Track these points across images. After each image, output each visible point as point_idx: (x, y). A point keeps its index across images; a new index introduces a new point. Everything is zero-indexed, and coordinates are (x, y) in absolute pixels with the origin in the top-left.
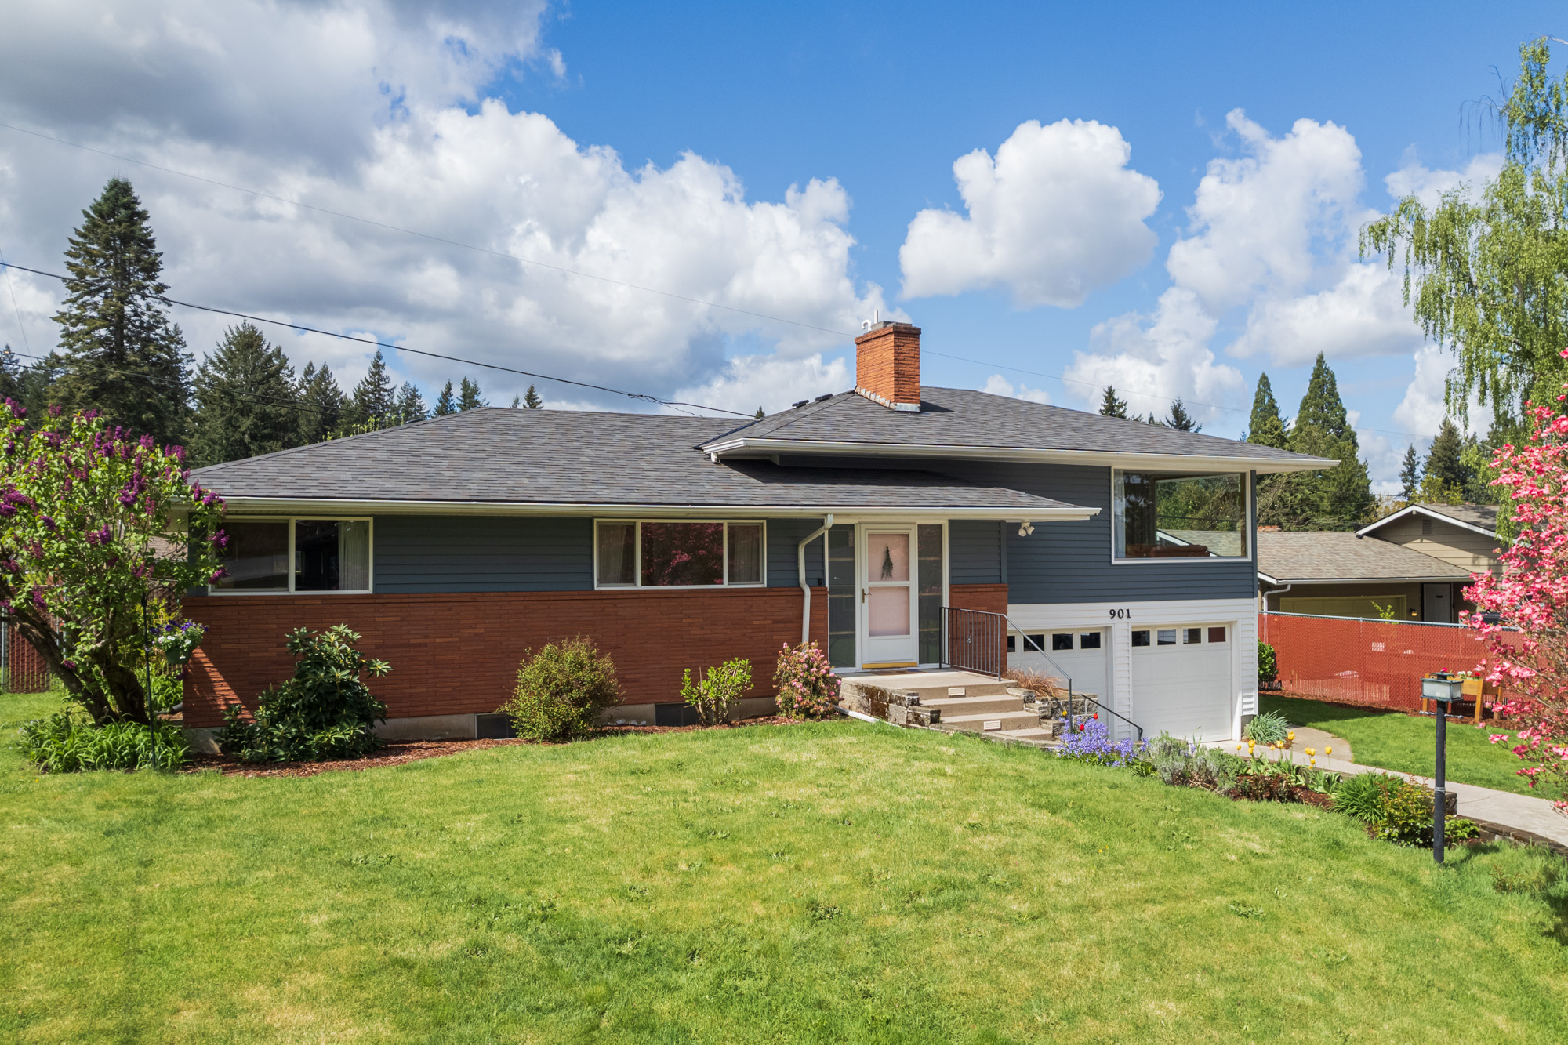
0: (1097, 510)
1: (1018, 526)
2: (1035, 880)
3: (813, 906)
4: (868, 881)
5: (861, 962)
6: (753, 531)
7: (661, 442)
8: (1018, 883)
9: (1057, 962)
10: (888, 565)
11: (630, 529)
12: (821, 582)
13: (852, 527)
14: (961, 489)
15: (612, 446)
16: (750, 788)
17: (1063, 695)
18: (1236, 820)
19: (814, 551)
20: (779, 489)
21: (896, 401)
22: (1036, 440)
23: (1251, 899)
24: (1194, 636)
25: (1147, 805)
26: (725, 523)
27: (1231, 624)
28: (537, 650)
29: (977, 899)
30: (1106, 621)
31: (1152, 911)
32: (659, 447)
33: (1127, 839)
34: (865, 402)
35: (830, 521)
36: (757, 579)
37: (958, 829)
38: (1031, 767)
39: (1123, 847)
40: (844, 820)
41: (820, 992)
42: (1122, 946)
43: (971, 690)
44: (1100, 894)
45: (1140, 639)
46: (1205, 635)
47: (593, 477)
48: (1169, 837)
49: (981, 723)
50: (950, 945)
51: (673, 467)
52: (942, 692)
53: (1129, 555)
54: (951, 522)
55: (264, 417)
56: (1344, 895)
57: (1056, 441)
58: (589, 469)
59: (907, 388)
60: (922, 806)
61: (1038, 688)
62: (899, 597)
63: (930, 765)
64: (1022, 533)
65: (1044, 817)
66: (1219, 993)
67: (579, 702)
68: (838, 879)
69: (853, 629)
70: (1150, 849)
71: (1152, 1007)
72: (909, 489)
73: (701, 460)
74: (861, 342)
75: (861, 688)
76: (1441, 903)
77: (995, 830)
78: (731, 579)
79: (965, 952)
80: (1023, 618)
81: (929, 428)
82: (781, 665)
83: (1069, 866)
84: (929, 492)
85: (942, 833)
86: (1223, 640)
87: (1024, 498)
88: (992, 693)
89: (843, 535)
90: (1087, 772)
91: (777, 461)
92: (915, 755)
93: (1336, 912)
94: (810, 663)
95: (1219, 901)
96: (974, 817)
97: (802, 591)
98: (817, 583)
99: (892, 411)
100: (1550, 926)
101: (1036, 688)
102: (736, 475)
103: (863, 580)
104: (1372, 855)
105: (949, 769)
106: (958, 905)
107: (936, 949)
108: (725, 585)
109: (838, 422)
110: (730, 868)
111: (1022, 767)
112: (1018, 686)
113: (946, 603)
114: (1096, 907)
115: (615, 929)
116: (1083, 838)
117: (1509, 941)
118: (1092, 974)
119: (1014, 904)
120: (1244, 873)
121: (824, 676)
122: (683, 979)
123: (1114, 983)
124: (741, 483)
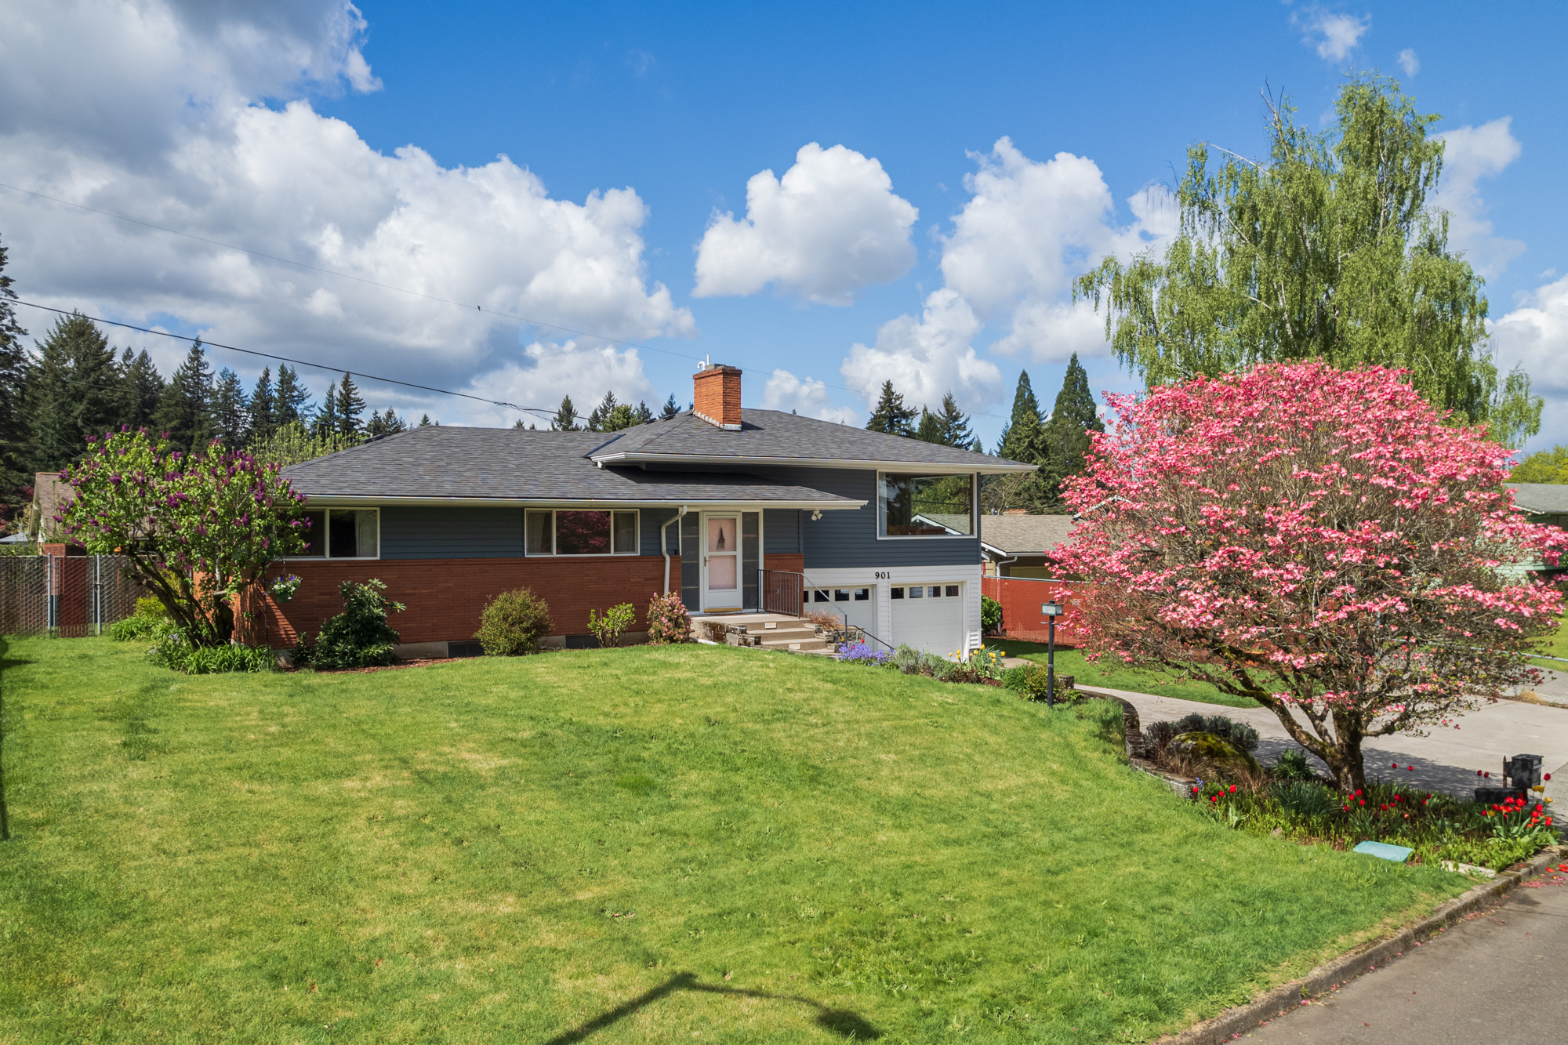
0: (866, 502)
1: (811, 513)
2: (824, 711)
3: (708, 720)
4: (735, 710)
5: (738, 739)
6: (630, 517)
7: (559, 453)
8: (815, 712)
9: (836, 740)
10: (721, 540)
11: (548, 516)
12: (676, 552)
13: (697, 513)
14: (772, 487)
15: (526, 456)
16: (654, 673)
17: (842, 628)
18: (940, 690)
19: (672, 531)
20: (648, 488)
21: (724, 423)
22: (824, 451)
23: (941, 720)
24: (936, 592)
25: (890, 680)
26: (612, 511)
27: (962, 583)
28: (495, 597)
29: (794, 718)
30: (873, 581)
31: (885, 724)
32: (559, 456)
33: (876, 695)
34: (701, 422)
35: (684, 511)
36: (633, 550)
37: (781, 690)
38: (822, 665)
39: (873, 699)
40: (715, 685)
41: (720, 749)
42: (869, 735)
43: (780, 624)
44: (860, 717)
45: (897, 593)
46: (943, 591)
47: (523, 480)
48: (901, 694)
49: (787, 645)
50: (782, 734)
51: (573, 472)
52: (761, 625)
53: (889, 533)
54: (766, 511)
55: (95, 402)
56: (991, 719)
57: (837, 452)
58: (518, 474)
59: (732, 414)
60: (758, 680)
61: (825, 623)
62: (728, 563)
63: (759, 663)
64: (814, 518)
65: (829, 686)
66: (917, 753)
67: (527, 630)
68: (718, 709)
69: (698, 585)
70: (889, 700)
71: (883, 756)
72: (736, 487)
73: (590, 467)
74: (698, 378)
75: (705, 624)
76: (1046, 724)
77: (802, 691)
78: (616, 550)
79: (790, 736)
80: (815, 578)
81: (748, 443)
82: (652, 608)
83: (842, 706)
84: (751, 489)
85: (772, 691)
86: (957, 594)
87: (816, 493)
88: (794, 627)
89: (692, 520)
90: (857, 667)
91: (644, 468)
92: (748, 657)
93: (985, 725)
94: (673, 606)
95: (922, 721)
96: (789, 685)
97: (664, 558)
98: (674, 552)
99: (722, 430)
100: (1097, 733)
101: (824, 624)
102: (619, 478)
103: (704, 551)
104: (1015, 705)
105: (771, 665)
106: (785, 720)
107: (775, 735)
108: (612, 554)
109: (685, 439)
110: (659, 705)
111: (816, 664)
112: (811, 622)
113: (761, 567)
114: (857, 722)
115: (608, 728)
116: (851, 695)
117: (1073, 738)
118: (854, 745)
119: (813, 720)
120: (940, 710)
121: (682, 615)
122: (651, 746)
123: (866, 748)
124: (623, 484)
